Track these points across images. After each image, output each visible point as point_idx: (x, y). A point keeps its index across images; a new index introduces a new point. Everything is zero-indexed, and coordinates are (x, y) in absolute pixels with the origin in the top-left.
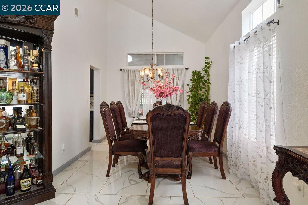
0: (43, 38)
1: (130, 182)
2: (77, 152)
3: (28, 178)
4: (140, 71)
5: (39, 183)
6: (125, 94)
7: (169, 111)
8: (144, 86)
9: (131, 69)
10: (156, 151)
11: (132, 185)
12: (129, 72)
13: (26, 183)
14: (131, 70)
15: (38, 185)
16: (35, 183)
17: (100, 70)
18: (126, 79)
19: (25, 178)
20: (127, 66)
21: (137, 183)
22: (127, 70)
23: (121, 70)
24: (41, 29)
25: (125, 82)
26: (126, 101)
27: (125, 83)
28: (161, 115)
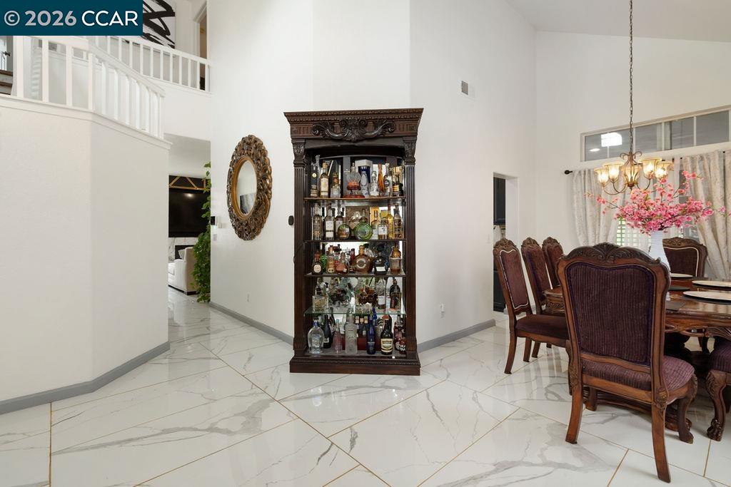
0: (404, 149)
1: (546, 395)
2: (470, 322)
3: (388, 337)
4: (599, 172)
5: (402, 349)
6: (577, 223)
7: (606, 257)
8: (602, 205)
9: (590, 168)
10: (582, 339)
11: (548, 399)
12: (585, 174)
13: (386, 344)
14: (589, 170)
15: (401, 352)
16: (398, 347)
17: (518, 180)
18: (580, 190)
19: (385, 338)
20: (581, 161)
21: (560, 399)
22: (580, 172)
23: (567, 172)
24: (402, 137)
25: (575, 197)
26: (579, 238)
27: (575, 200)
28: (586, 265)
